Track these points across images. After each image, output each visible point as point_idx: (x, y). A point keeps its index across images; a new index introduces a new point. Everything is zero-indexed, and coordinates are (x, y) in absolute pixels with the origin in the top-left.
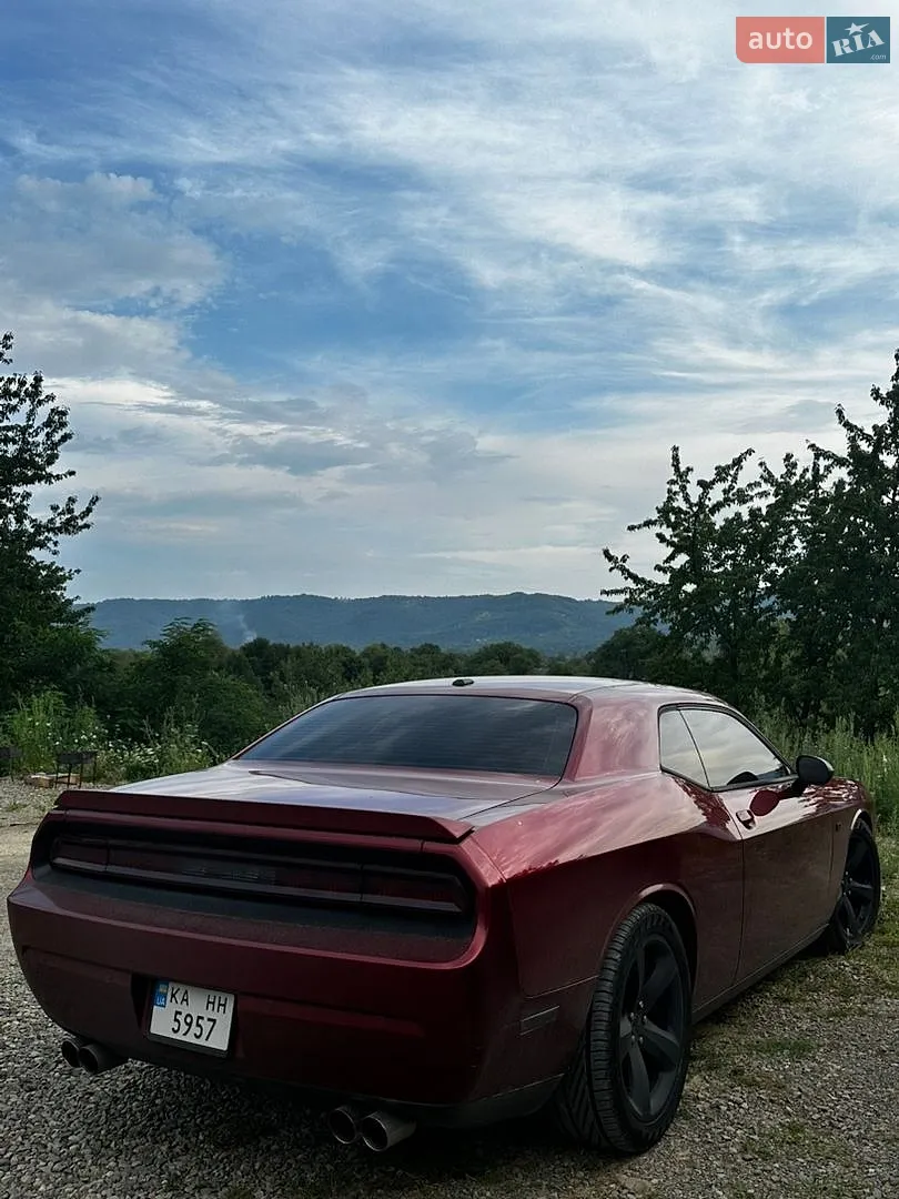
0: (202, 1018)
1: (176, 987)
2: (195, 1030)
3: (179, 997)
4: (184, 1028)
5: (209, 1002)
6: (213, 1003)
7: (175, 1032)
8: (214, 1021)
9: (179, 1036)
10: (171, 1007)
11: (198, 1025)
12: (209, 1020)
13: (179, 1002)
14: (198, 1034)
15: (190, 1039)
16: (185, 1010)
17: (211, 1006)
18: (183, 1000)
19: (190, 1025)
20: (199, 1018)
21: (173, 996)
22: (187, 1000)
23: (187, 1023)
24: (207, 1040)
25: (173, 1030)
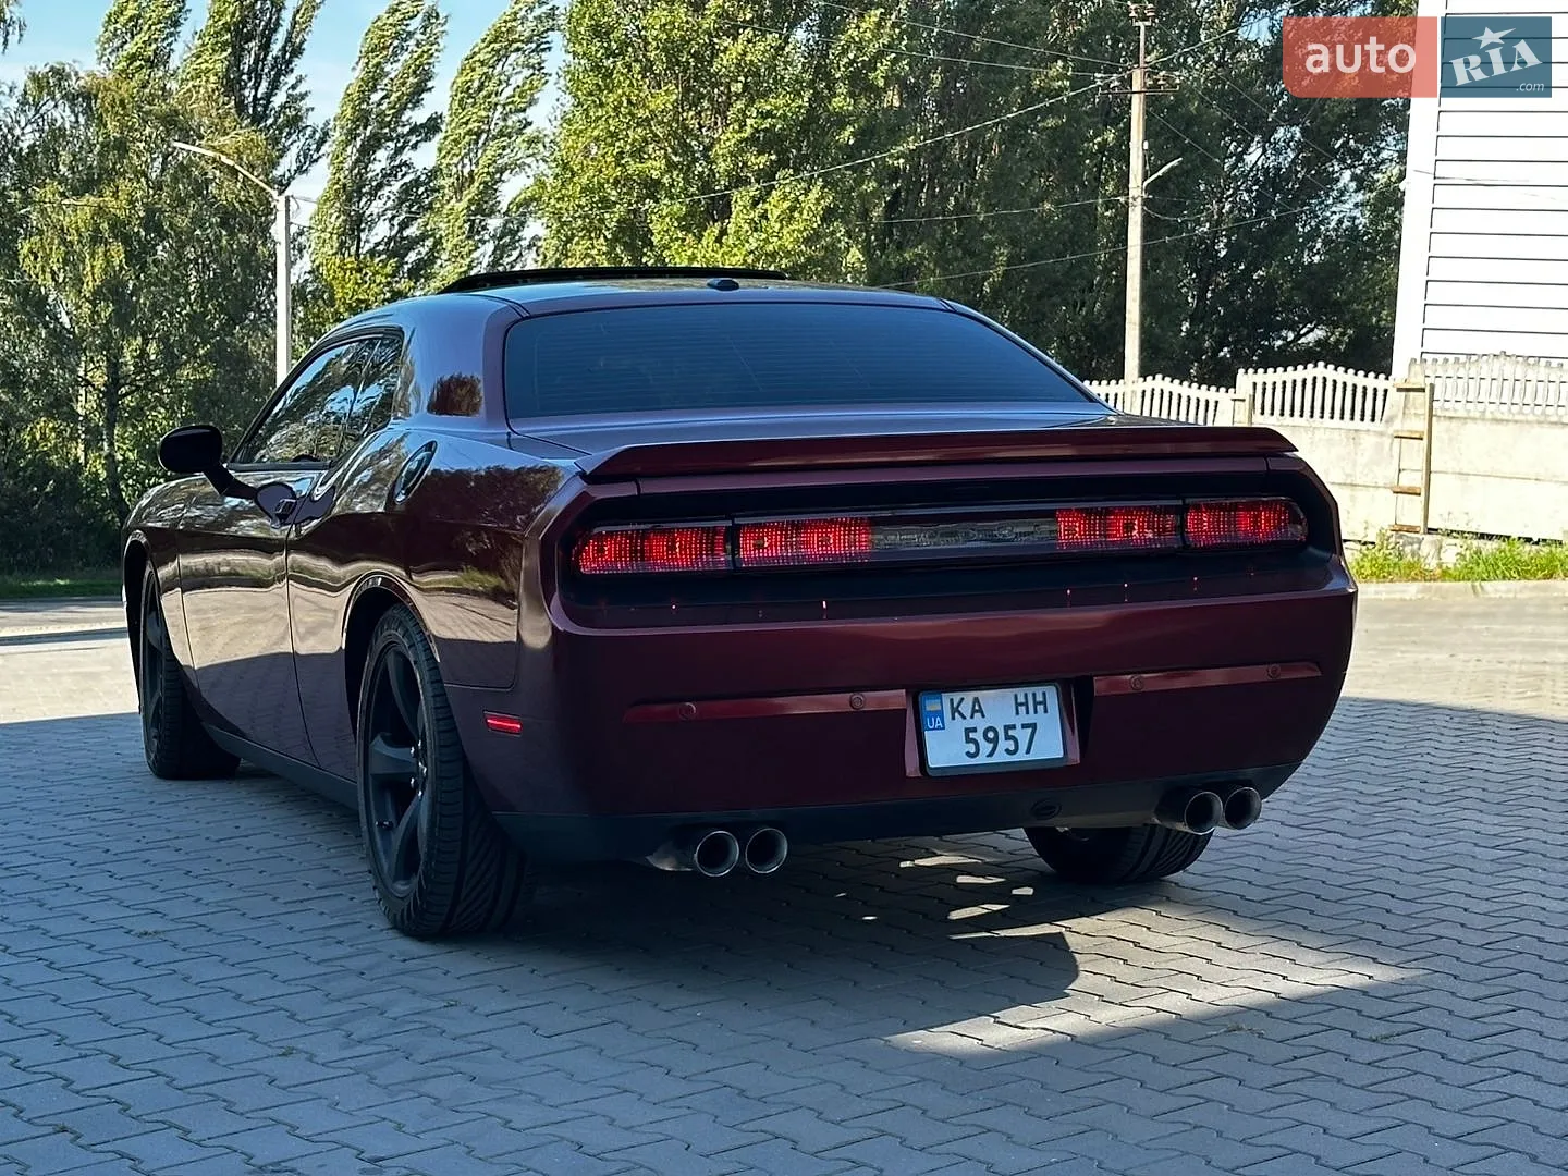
0: (1014, 727)
1: (957, 697)
2: (1003, 744)
3: (966, 708)
4: (986, 747)
5: (1018, 705)
6: (1026, 704)
7: (972, 756)
8: (1033, 726)
9: (981, 759)
10: (957, 727)
11: (1008, 737)
12: (1024, 726)
13: (968, 715)
14: (1012, 748)
15: (1001, 757)
16: (980, 723)
17: (1022, 709)
18: (974, 711)
19: (995, 741)
20: (1007, 728)
21: (953, 710)
22: (981, 711)
23: (989, 741)
24: (1028, 752)
25: (968, 754)
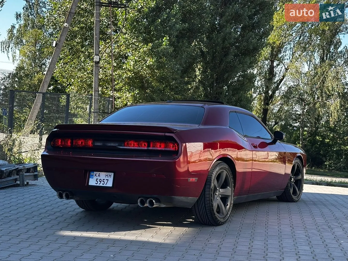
0: (104, 180)
1: (96, 173)
3: (97, 175)
4: (99, 183)
6: (107, 176)
8: (108, 180)
9: (98, 185)
10: (95, 178)
12: (106, 180)
14: (103, 183)
15: (101, 185)
16: (99, 178)
20: (103, 180)
22: (99, 176)
23: (100, 181)
24: (106, 185)
25: (96, 183)
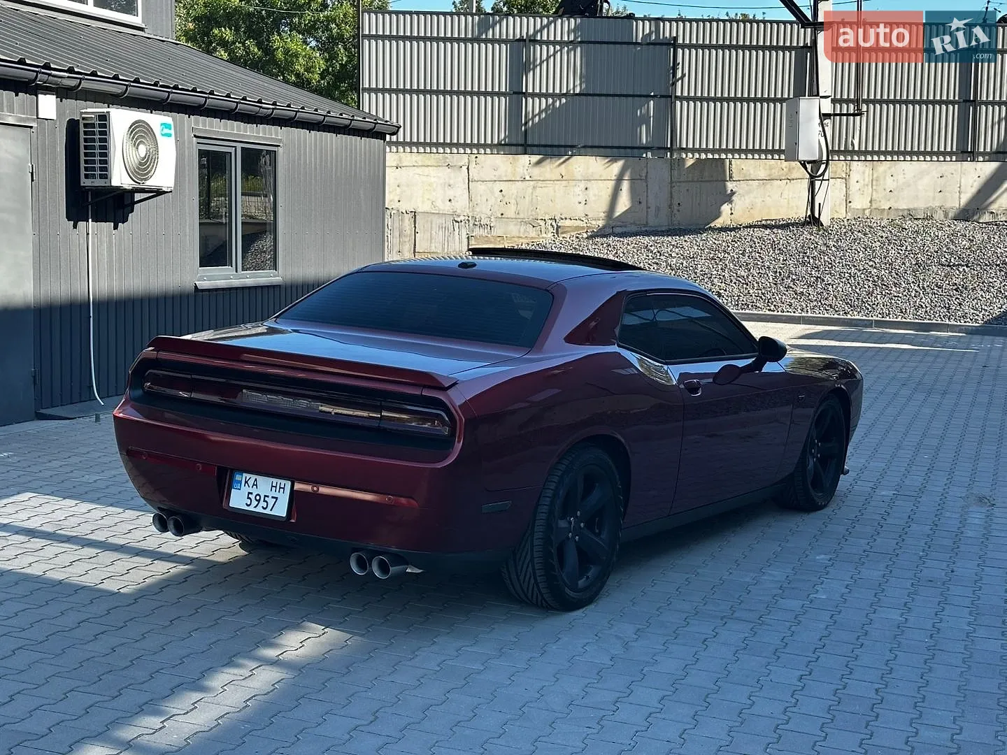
1: (248, 476)
2: (263, 504)
4: (254, 503)
5: (272, 486)
6: (276, 487)
7: (248, 505)
8: (277, 498)
9: (251, 508)
11: (264, 501)
12: (273, 497)
13: (251, 486)
14: (265, 506)
16: (255, 491)
17: (274, 488)
18: (254, 485)
19: (259, 501)
20: (265, 496)
21: (246, 482)
23: (256, 500)
24: (271, 510)
25: (246, 504)
